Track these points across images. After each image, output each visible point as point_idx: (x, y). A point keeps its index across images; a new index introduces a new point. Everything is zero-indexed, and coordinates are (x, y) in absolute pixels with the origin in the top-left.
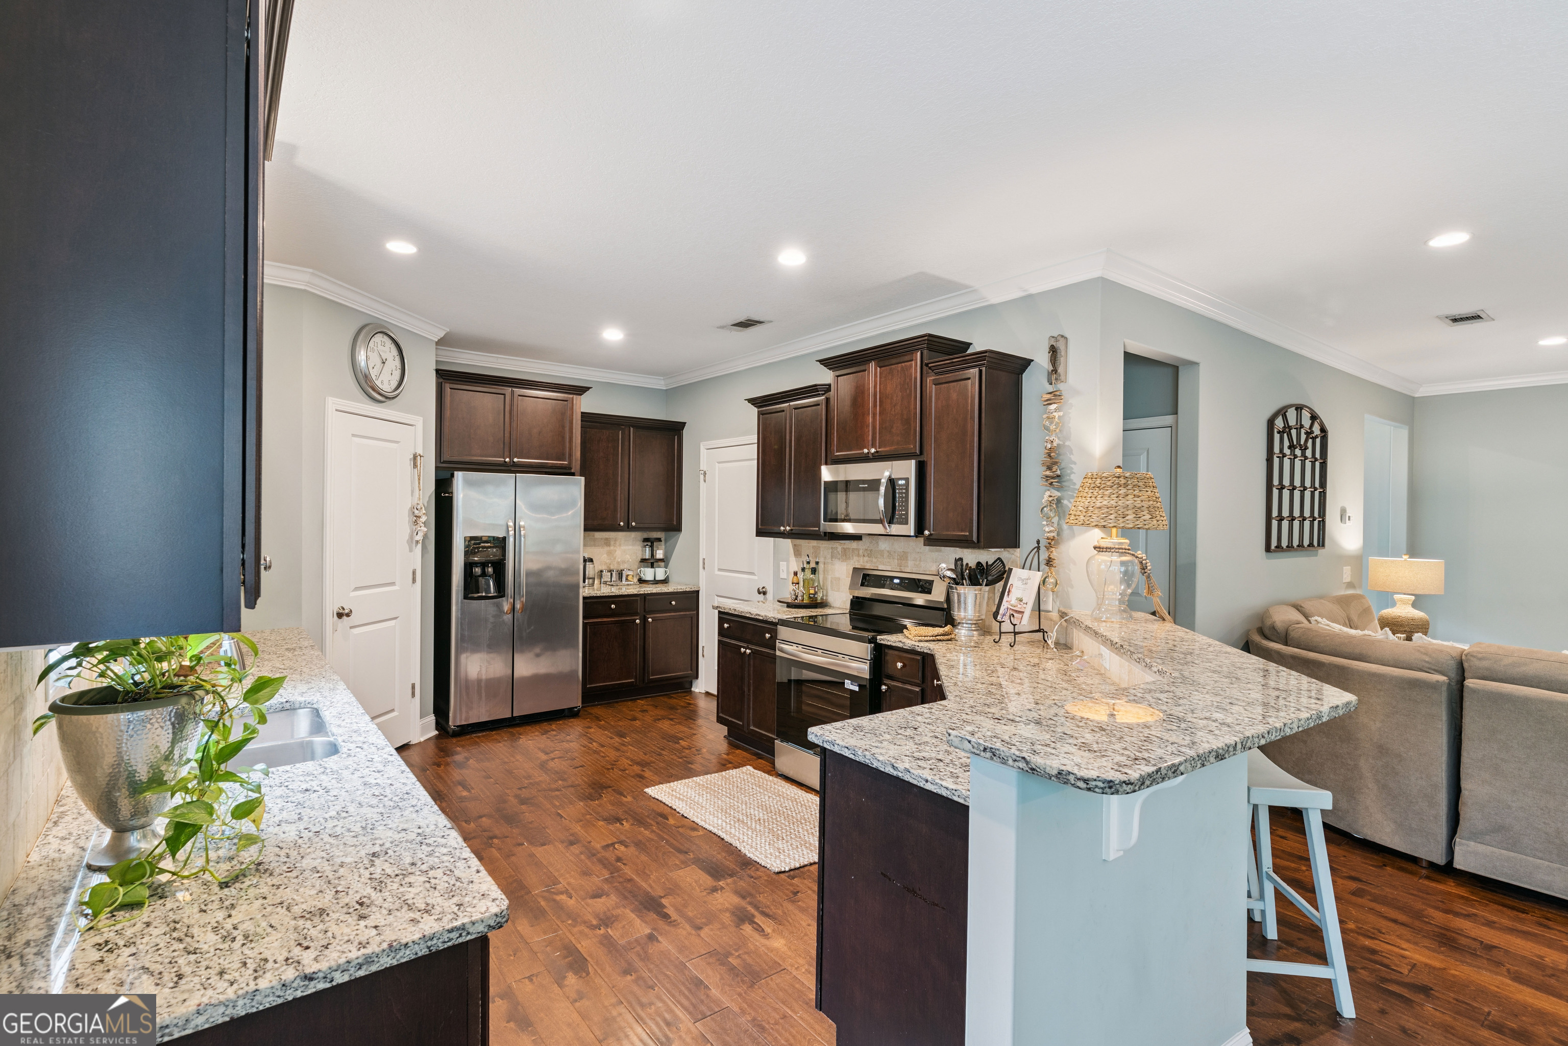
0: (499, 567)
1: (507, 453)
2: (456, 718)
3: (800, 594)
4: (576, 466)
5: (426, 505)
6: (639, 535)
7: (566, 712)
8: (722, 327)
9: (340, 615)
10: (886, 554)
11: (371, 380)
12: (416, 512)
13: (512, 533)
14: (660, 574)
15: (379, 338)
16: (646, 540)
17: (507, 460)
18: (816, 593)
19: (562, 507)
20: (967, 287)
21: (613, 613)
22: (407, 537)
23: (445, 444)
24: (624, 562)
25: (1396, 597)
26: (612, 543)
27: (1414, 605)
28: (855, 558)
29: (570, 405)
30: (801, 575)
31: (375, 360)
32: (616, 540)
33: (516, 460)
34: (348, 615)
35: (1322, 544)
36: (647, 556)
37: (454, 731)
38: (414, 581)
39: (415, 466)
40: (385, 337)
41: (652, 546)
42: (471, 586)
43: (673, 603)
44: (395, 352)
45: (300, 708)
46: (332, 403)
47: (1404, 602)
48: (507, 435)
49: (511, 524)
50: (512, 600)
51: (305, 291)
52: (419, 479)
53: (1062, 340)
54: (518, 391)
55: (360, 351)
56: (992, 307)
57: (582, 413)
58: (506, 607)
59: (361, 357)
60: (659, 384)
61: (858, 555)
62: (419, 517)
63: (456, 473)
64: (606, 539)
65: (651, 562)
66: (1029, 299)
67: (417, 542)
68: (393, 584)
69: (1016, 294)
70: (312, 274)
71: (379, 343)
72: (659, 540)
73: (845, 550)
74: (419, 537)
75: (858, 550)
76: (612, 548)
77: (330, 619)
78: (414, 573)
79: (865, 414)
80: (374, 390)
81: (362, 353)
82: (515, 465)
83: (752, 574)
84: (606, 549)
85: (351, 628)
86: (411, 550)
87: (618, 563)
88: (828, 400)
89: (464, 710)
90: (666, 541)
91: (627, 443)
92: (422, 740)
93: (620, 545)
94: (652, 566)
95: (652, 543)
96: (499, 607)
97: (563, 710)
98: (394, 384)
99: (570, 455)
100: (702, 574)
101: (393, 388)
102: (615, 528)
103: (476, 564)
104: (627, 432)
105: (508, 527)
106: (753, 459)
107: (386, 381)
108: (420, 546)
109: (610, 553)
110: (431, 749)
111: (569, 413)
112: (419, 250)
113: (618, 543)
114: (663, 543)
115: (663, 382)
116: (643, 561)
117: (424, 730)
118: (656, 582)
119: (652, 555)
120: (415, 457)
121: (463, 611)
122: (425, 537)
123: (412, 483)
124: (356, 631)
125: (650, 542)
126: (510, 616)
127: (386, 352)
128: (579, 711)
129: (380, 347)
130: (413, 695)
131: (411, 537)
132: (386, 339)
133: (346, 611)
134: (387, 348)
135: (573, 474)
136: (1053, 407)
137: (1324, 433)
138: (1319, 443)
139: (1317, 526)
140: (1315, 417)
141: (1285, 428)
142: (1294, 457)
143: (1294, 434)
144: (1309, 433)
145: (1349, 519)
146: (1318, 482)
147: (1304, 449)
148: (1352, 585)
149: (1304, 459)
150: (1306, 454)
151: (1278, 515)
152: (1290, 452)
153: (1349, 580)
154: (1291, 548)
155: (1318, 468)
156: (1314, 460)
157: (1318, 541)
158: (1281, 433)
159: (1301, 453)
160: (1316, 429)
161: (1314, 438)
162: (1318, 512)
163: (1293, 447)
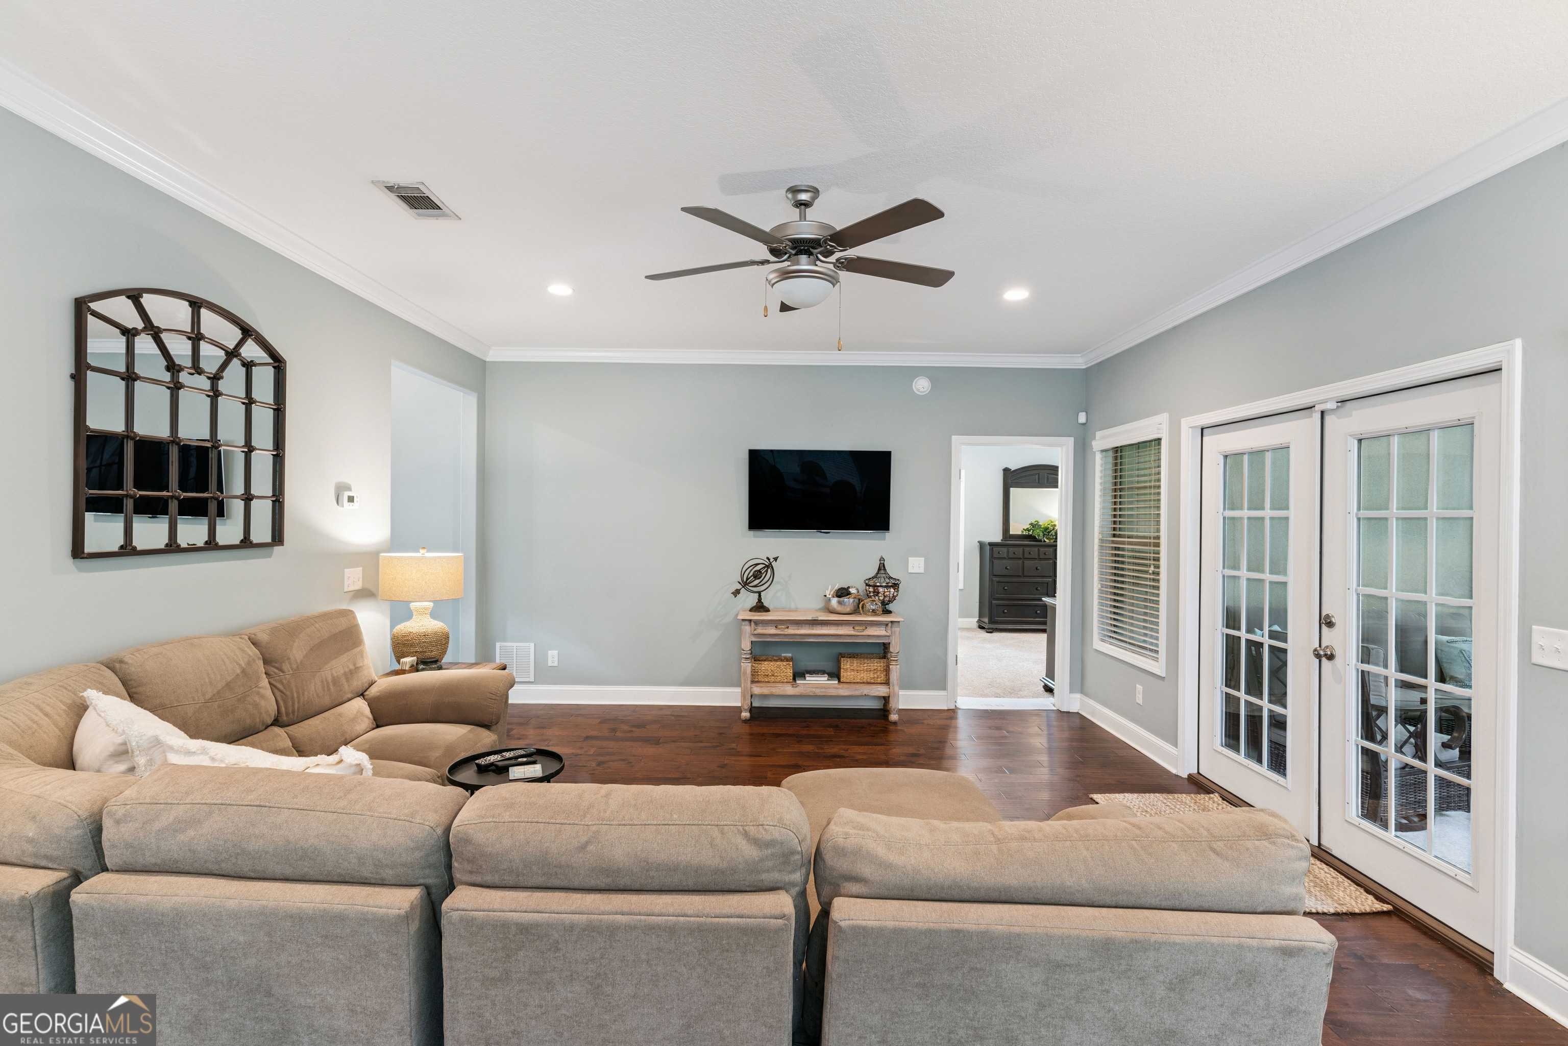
25: (413, 605)
27: (434, 615)
35: (278, 537)
47: (422, 612)
137: (278, 363)
138: (264, 378)
139: (262, 511)
140: (247, 332)
141: (145, 329)
142: (176, 387)
143: (180, 348)
144: (232, 354)
145: (351, 499)
146: (263, 436)
147: (215, 379)
148: (366, 594)
149: (215, 395)
150: (222, 386)
151: (120, 487)
152: (167, 377)
153: (358, 586)
154: (173, 547)
155: (263, 418)
156: (249, 402)
157: (261, 532)
158: (129, 334)
159: (204, 383)
160: (251, 351)
161: (248, 366)
162: (262, 484)
163: (172, 367)
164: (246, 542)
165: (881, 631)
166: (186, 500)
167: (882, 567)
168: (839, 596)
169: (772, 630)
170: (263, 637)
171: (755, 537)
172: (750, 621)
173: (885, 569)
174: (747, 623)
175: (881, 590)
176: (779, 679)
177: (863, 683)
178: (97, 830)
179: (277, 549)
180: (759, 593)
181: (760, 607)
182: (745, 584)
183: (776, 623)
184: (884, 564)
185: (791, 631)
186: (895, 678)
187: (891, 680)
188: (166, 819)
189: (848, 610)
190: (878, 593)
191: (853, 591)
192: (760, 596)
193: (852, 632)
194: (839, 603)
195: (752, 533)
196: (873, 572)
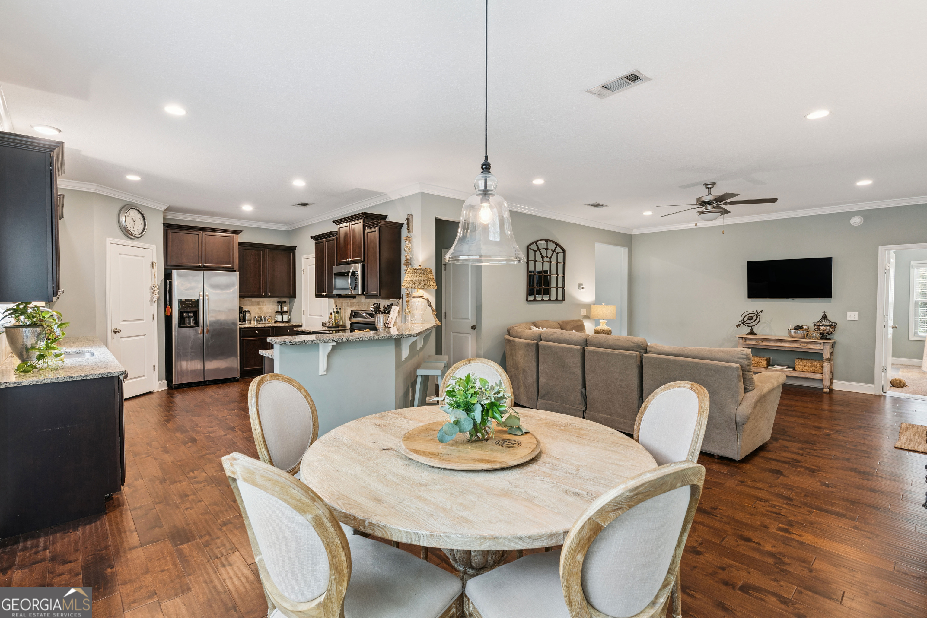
0: (196, 314)
1: (200, 261)
2: (175, 381)
3: (331, 322)
4: (237, 267)
5: (159, 285)
6: (276, 300)
7: (232, 379)
8: (294, 206)
9: (115, 332)
10: (364, 304)
11: (128, 230)
12: (153, 288)
13: (201, 298)
14: (286, 318)
15: (132, 211)
16: (278, 302)
17: (200, 264)
18: (338, 322)
19: (227, 286)
20: (383, 193)
21: (257, 335)
22: (149, 299)
23: (169, 257)
24: (268, 313)
25: (600, 321)
26: (261, 304)
27: (607, 324)
28: (354, 306)
29: (232, 239)
30: (333, 314)
31: (130, 220)
32: (263, 302)
33: (205, 264)
34: (119, 332)
35: (564, 299)
36: (280, 310)
37: (175, 386)
38: (153, 319)
39: (153, 267)
40: (135, 210)
41: (281, 305)
42: (182, 323)
43: (289, 331)
44: (140, 216)
45: (87, 353)
46: (109, 240)
47: (603, 323)
48: (200, 253)
49: (201, 294)
50: (202, 328)
51: (94, 193)
52: (155, 273)
53: (410, 216)
54: (205, 233)
55: (122, 217)
56: (392, 201)
57: (239, 242)
58: (200, 331)
59: (123, 219)
60: (285, 228)
61: (355, 305)
62: (155, 290)
63: (173, 270)
64: (258, 302)
65: (282, 313)
66: (403, 198)
67: (154, 302)
68: (143, 320)
69: (399, 197)
70: (97, 186)
71: (132, 213)
72: (285, 302)
73: (351, 303)
74: (155, 299)
75: (355, 302)
76: (261, 306)
77: (110, 334)
78: (153, 315)
79: (348, 244)
80: (129, 234)
81: (123, 217)
82: (205, 267)
83: (321, 316)
84: (258, 306)
85: (121, 338)
86: (151, 305)
87: (265, 313)
88: (337, 238)
89: (179, 377)
90: (290, 303)
91: (265, 256)
92: (159, 390)
93: (265, 305)
94: (282, 315)
95: (282, 304)
96: (196, 331)
97: (230, 378)
98: (140, 231)
99: (234, 262)
100: (304, 317)
101: (140, 233)
102: (260, 296)
103: (184, 312)
104: (265, 251)
105: (199, 295)
106: (313, 265)
107: (136, 229)
108: (156, 303)
109: (260, 309)
110: (165, 395)
111: (232, 243)
112: (141, 178)
113: (264, 304)
114: (288, 304)
115: (286, 227)
116: (277, 312)
117: (160, 386)
118: (283, 322)
119: (282, 309)
120: (152, 263)
121: (178, 333)
122: (159, 299)
123: (151, 275)
124: (123, 339)
125: (281, 304)
126: (202, 335)
127: (135, 217)
128: (238, 379)
129: (133, 215)
130: (154, 370)
131: (151, 300)
132: (135, 211)
133: (118, 330)
134: (136, 215)
135: (235, 271)
136: (407, 242)
137: (564, 251)
138: (561, 256)
139: (560, 291)
140: (557, 245)
141: (538, 250)
142: (543, 262)
143: (543, 252)
144: (554, 251)
145: (583, 288)
146: (560, 272)
147: (551, 258)
148: (587, 317)
149: (550, 262)
150: (552, 260)
151: (533, 286)
152: (541, 260)
153: (585, 314)
154: (542, 300)
155: (560, 266)
156: (557, 263)
157: (560, 297)
158: (535, 251)
159: (548, 260)
160: (558, 250)
161: (557, 253)
162: (560, 285)
163: (542, 257)
164: (557, 300)
165: (818, 347)
166: (545, 288)
167: (825, 316)
168: (795, 329)
169: (754, 343)
170: (561, 323)
171: (752, 301)
172: (742, 338)
173: (826, 317)
174: (741, 339)
175: (821, 327)
176: (759, 365)
177: (808, 372)
178: (541, 336)
179: (564, 302)
180: (752, 327)
181: (752, 333)
182: (743, 322)
183: (756, 340)
184: (826, 315)
185: (764, 344)
186: (826, 371)
187: (824, 371)
188: (549, 334)
189: (800, 336)
190: (820, 329)
191: (805, 327)
192: (752, 328)
193: (799, 346)
194: (795, 333)
195: (750, 299)
196: (819, 318)
